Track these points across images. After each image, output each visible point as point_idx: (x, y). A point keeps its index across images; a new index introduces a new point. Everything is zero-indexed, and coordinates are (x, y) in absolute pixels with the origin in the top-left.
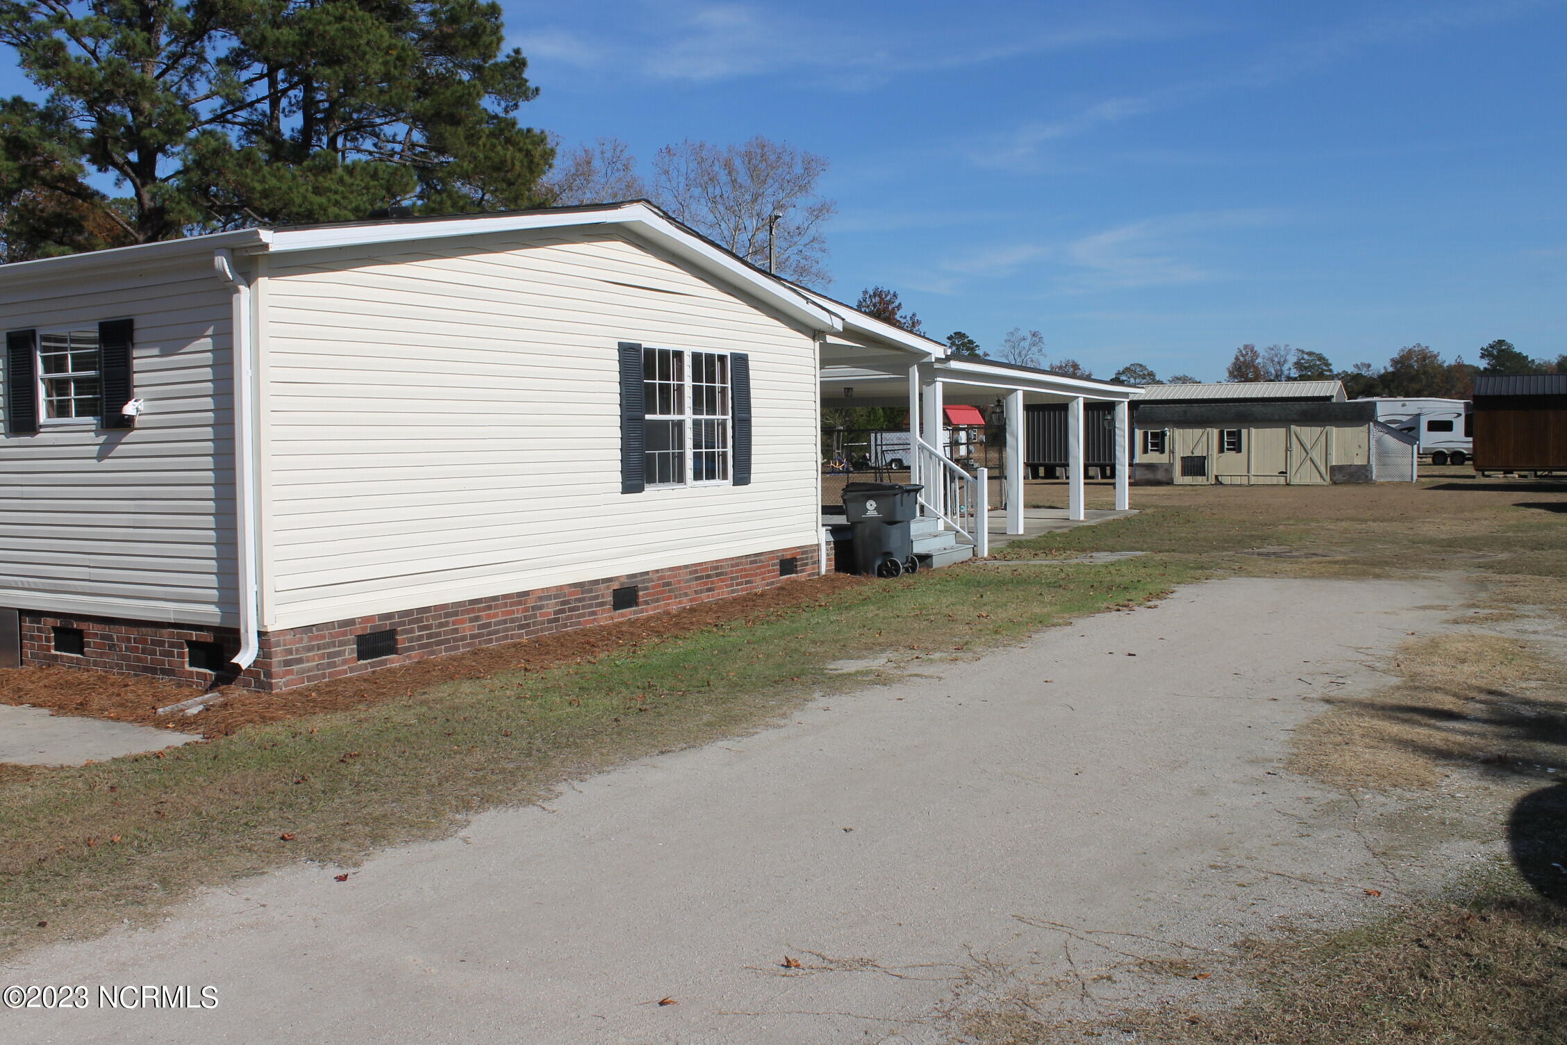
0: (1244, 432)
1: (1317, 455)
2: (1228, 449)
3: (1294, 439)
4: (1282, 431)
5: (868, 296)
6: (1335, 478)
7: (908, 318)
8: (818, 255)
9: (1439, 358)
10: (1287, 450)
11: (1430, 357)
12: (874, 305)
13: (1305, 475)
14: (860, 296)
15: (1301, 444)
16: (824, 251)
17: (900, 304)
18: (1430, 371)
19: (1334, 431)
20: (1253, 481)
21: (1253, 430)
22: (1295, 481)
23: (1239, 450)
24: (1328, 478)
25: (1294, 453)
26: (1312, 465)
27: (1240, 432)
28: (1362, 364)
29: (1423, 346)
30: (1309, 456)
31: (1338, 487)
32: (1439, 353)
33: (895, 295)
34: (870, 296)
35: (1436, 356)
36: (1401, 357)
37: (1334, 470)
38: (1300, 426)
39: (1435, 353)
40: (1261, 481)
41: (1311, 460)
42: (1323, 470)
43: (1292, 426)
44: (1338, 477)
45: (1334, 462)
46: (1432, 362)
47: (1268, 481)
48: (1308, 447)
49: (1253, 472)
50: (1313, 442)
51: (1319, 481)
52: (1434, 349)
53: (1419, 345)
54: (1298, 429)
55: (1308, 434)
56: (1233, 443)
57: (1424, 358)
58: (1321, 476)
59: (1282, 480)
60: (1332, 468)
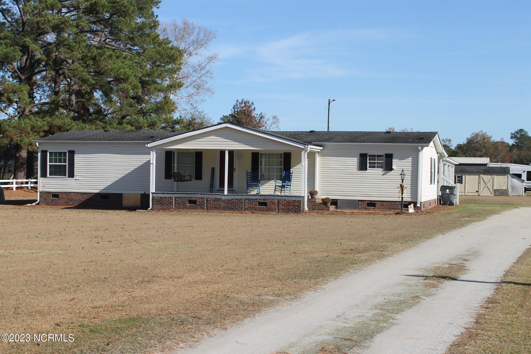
0: (464, 177)
1: (489, 186)
2: (457, 182)
3: (481, 179)
4: (477, 177)
5: (238, 103)
6: (496, 194)
7: (259, 115)
8: (208, 79)
9: (492, 139)
10: (479, 183)
11: (487, 138)
12: (242, 108)
13: (485, 193)
14: (234, 103)
15: (484, 181)
16: (211, 78)
17: (255, 108)
18: (487, 145)
19: (496, 177)
20: (466, 194)
21: (467, 176)
22: (481, 194)
23: (461, 183)
24: (493, 194)
25: (481, 184)
26: (488, 190)
27: (462, 176)
28: (446, 139)
29: (484, 132)
30: (487, 185)
31: (496, 197)
32: (491, 136)
33: (252, 103)
34: (240, 103)
35: (490, 138)
36: (472, 137)
37: (495, 191)
38: (484, 175)
39: (490, 136)
40: (469, 194)
41: (487, 187)
42: (491, 191)
43: (481, 175)
44: (497, 193)
45: (495, 188)
46: (488, 141)
47: (472, 194)
48: (486, 182)
49: (466, 191)
50: (488, 181)
51: (490, 194)
52: (489, 134)
53: (482, 131)
54: (483, 176)
55: (487, 178)
56: (459, 180)
57: (484, 139)
58: (491, 193)
59: (477, 194)
60: (495, 190)
